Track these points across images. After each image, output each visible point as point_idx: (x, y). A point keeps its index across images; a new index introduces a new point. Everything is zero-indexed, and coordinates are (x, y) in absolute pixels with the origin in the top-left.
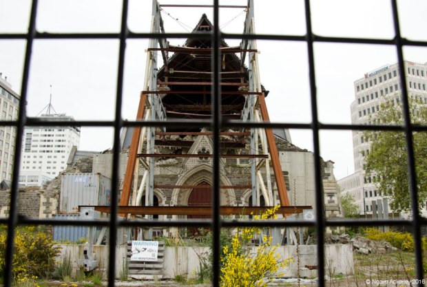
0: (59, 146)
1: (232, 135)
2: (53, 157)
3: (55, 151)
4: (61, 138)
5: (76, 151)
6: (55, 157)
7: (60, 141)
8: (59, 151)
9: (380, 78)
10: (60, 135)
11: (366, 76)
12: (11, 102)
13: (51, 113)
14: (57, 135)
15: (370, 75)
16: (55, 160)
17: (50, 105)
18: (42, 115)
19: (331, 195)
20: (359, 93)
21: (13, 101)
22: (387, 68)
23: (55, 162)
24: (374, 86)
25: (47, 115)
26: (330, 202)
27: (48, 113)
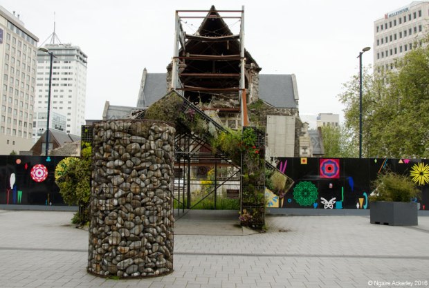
0: (66, 79)
1: (232, 104)
2: (59, 91)
3: (62, 85)
4: (68, 71)
5: (109, 106)
6: (62, 91)
7: (66, 73)
8: (65, 85)
9: (400, 19)
10: (66, 68)
11: (386, 16)
12: (24, 41)
13: (56, 43)
14: (63, 68)
15: (390, 16)
16: (62, 94)
17: (54, 34)
18: (47, 45)
19: (305, 148)
20: (378, 34)
21: (26, 39)
22: (407, 9)
23: (62, 97)
24: (394, 28)
25: (51, 45)
26: (303, 153)
27: (52, 43)
